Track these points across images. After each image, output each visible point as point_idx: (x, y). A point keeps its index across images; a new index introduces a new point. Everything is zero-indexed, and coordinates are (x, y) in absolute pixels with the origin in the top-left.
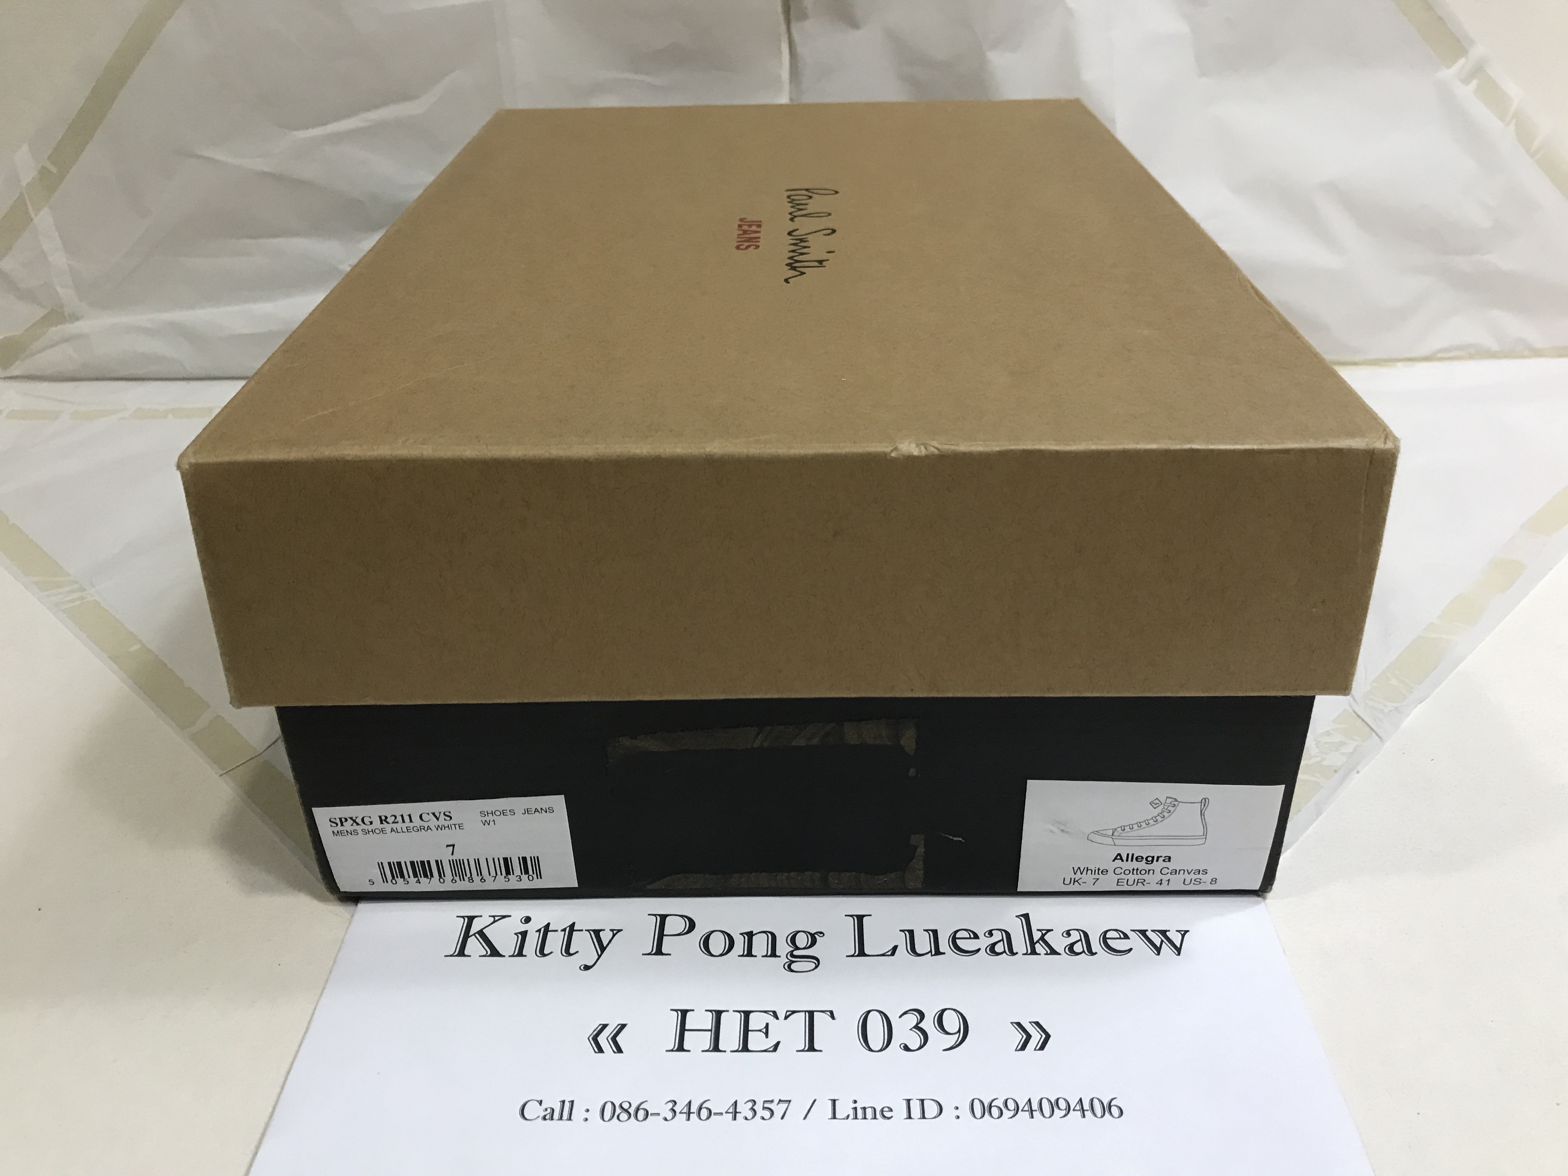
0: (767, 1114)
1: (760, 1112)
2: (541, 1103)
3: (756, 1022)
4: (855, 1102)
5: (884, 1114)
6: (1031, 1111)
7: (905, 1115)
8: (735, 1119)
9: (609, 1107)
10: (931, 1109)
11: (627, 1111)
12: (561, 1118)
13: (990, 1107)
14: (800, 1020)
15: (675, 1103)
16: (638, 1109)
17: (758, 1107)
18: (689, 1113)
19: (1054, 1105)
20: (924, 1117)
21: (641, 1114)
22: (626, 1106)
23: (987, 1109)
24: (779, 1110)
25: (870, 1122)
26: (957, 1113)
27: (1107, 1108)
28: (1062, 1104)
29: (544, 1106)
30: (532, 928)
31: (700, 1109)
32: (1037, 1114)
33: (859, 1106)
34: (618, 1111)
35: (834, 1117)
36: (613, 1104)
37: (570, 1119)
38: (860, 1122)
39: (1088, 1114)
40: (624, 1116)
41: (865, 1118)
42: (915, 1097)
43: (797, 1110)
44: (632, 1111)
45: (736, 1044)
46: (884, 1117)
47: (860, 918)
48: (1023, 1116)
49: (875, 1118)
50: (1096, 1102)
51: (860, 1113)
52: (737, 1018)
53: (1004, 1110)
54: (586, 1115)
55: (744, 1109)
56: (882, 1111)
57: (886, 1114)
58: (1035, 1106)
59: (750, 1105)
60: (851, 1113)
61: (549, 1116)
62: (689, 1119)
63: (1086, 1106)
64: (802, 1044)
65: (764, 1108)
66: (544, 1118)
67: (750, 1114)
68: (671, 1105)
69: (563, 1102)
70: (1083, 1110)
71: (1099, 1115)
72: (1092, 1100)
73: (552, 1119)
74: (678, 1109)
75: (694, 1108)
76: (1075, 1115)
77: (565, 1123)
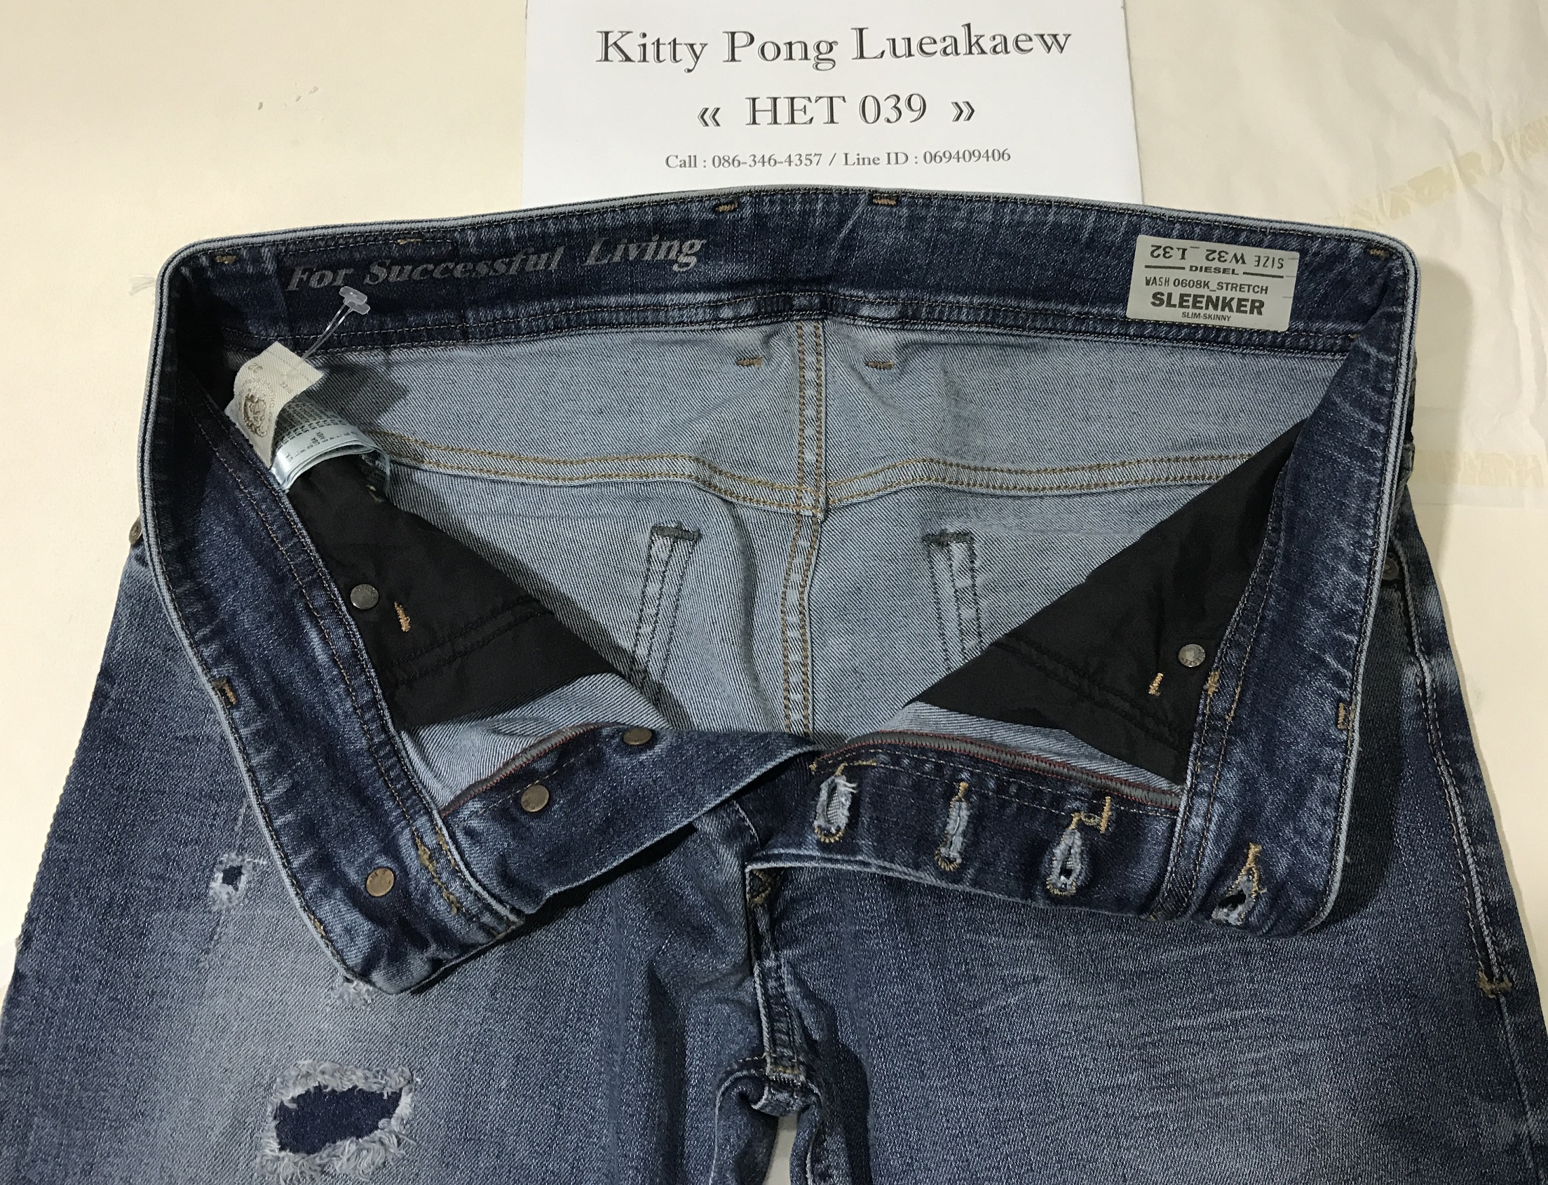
3: (798, 104)
14: (825, 102)
30: (649, 41)
39: (991, 159)
45: (787, 119)
47: (861, 30)
52: (787, 102)
64: (826, 118)
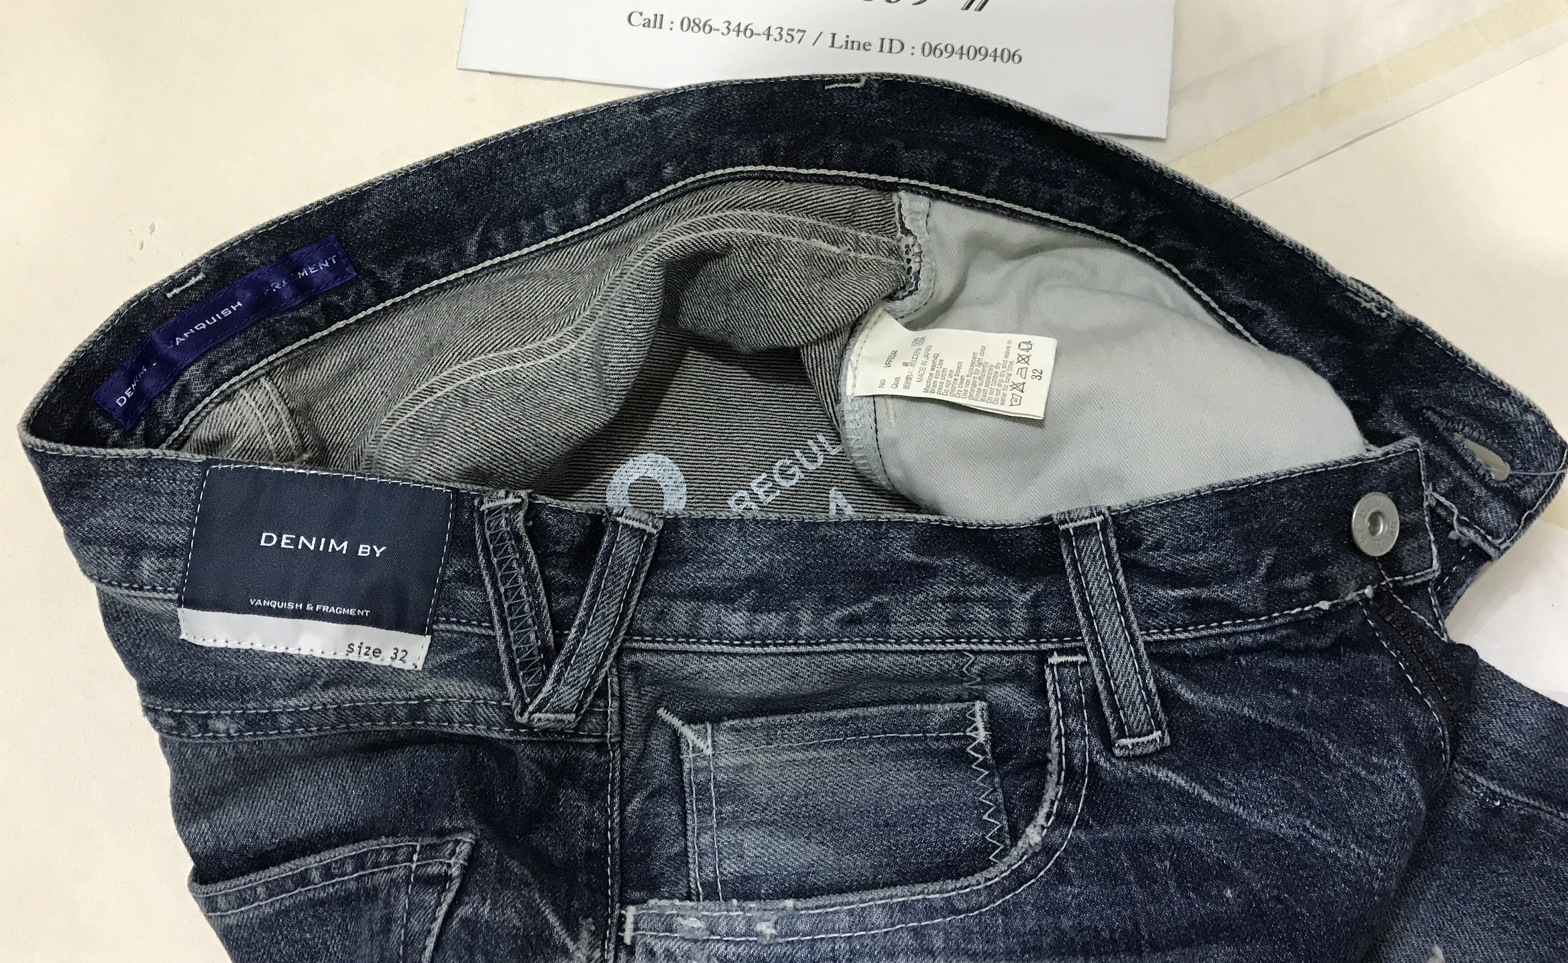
0: (789, 39)
1: (785, 36)
2: (641, 14)
4: (848, 36)
5: (865, 47)
6: (962, 54)
7: (879, 49)
8: (768, 39)
9: (686, 21)
10: (896, 46)
11: (697, 25)
12: (655, 27)
13: (935, 49)
15: (730, 23)
16: (705, 25)
17: (784, 33)
18: (739, 31)
19: (980, 50)
20: (890, 51)
21: (707, 28)
22: (697, 21)
23: (933, 50)
24: (797, 36)
25: (855, 51)
26: (913, 51)
27: (1012, 56)
28: (983, 51)
29: (644, 17)
31: (746, 29)
32: (964, 57)
33: (850, 40)
34: (692, 25)
35: (833, 46)
36: (689, 19)
37: (661, 27)
38: (849, 51)
40: (696, 29)
41: (852, 48)
42: (887, 37)
43: (810, 37)
44: (701, 25)
46: (864, 48)
48: (956, 57)
49: (859, 49)
50: (1006, 51)
51: (850, 44)
53: (944, 53)
54: (672, 26)
55: (775, 33)
56: (864, 45)
57: (867, 47)
58: (965, 51)
59: (779, 30)
60: (844, 44)
61: (647, 24)
62: (738, 35)
63: (999, 53)
65: (788, 34)
66: (644, 25)
67: (778, 37)
68: (727, 24)
69: (656, 15)
70: (996, 57)
71: (1005, 60)
72: (1003, 51)
73: (649, 26)
74: (731, 27)
75: (742, 28)
76: (990, 59)
77: (657, 30)
